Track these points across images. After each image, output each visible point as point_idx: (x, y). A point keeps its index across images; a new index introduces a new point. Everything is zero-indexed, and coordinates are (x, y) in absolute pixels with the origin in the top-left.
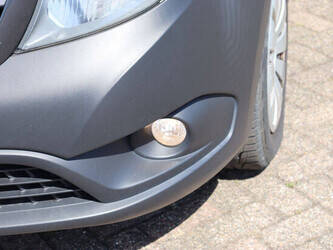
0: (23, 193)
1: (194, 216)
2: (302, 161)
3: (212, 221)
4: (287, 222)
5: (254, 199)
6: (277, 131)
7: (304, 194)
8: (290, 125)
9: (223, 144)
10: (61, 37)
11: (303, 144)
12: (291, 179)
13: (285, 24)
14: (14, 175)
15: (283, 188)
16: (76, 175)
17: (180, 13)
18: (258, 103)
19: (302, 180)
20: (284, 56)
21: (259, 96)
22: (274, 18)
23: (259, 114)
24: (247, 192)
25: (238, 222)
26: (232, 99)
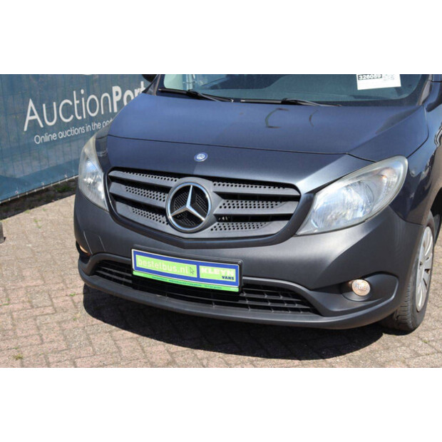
0: (286, 305)
1: (367, 347)
2: (435, 332)
3: (378, 351)
4: (421, 358)
5: (403, 345)
6: (421, 311)
7: (433, 347)
8: (430, 314)
9: (389, 301)
10: (316, 231)
11: (437, 324)
12: (427, 339)
13: (431, 254)
14: (283, 295)
15: (421, 343)
16: (314, 299)
17: (369, 232)
18: (410, 288)
19: (433, 341)
20: (429, 272)
21: (411, 284)
22: (424, 246)
23: (410, 293)
24: (399, 341)
25: (392, 354)
26: (396, 278)
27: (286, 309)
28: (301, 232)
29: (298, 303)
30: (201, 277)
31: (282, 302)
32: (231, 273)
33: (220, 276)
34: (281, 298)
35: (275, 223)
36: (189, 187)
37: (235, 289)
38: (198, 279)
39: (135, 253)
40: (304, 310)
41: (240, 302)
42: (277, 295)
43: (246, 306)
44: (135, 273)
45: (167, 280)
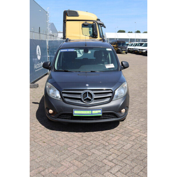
27: (110, 118)
28: (113, 100)
29: (113, 116)
30: (93, 113)
31: (110, 116)
32: (100, 111)
33: (97, 112)
34: (110, 115)
35: (107, 98)
36: (87, 92)
37: (101, 115)
38: (92, 114)
39: (74, 110)
40: (114, 117)
41: (101, 118)
42: (109, 115)
43: (102, 119)
44: (74, 115)
45: (84, 115)
